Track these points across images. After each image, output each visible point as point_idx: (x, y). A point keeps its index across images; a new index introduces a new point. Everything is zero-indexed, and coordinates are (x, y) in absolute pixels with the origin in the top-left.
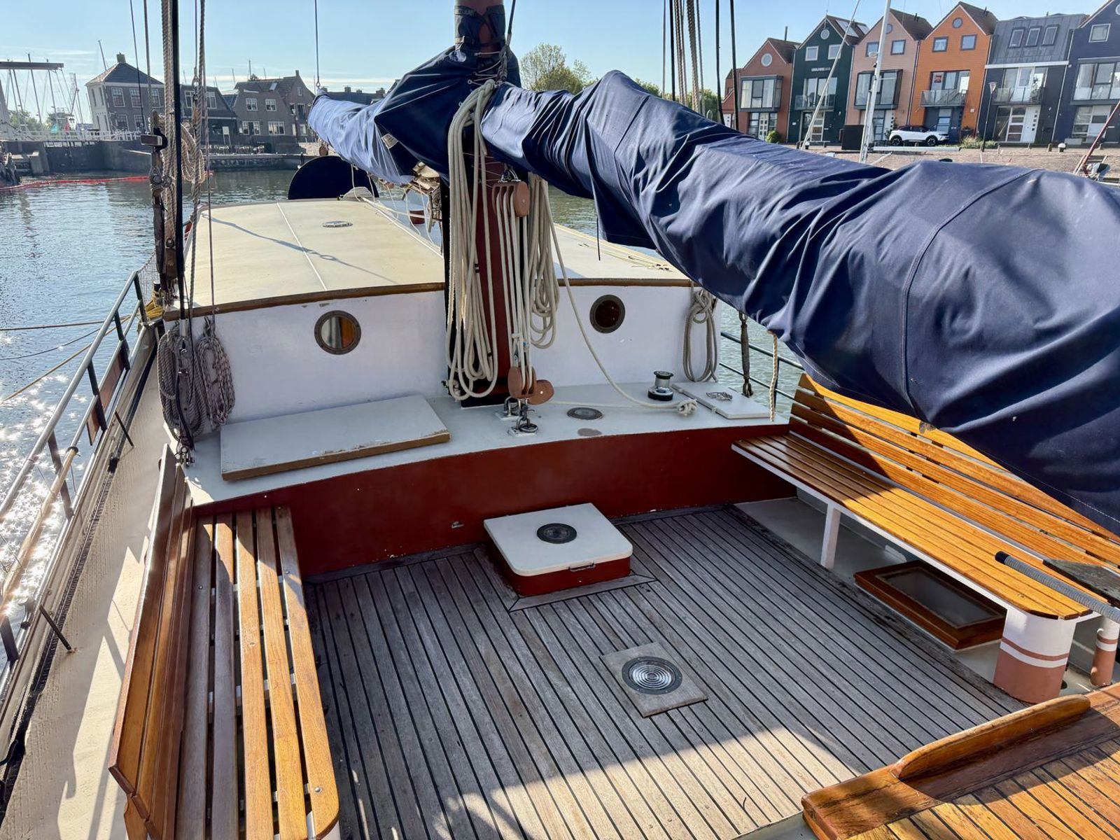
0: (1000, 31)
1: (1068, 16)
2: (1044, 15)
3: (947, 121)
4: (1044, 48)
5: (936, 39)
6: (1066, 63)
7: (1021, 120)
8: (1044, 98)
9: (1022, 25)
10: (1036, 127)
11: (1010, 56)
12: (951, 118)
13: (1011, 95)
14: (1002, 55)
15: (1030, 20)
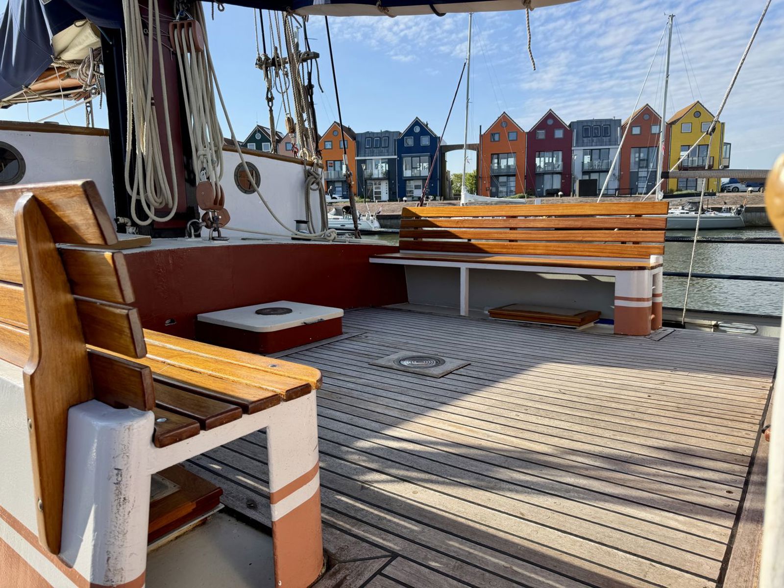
0: (359, 139)
1: (391, 132)
2: (380, 131)
3: (340, 189)
4: (383, 149)
5: (325, 142)
6: (396, 157)
7: (379, 188)
8: (389, 176)
9: (369, 136)
10: (388, 192)
11: (367, 152)
12: (342, 187)
13: (372, 174)
14: (362, 152)
15: (373, 133)
